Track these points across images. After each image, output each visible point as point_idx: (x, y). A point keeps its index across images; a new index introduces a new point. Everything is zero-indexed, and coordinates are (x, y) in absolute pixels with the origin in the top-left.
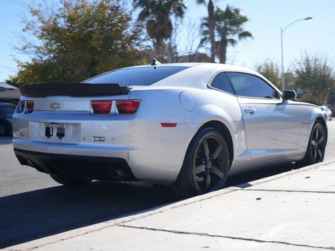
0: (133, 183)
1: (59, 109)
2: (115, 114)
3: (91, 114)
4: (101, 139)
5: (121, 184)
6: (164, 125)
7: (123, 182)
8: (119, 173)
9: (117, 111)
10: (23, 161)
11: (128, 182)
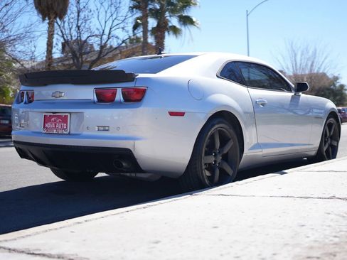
0: (139, 175)
1: (61, 98)
2: (120, 102)
3: (94, 102)
4: (105, 129)
5: (127, 176)
6: (172, 114)
7: (128, 174)
8: (124, 164)
9: (122, 99)
10: (23, 155)
11: (133, 175)
